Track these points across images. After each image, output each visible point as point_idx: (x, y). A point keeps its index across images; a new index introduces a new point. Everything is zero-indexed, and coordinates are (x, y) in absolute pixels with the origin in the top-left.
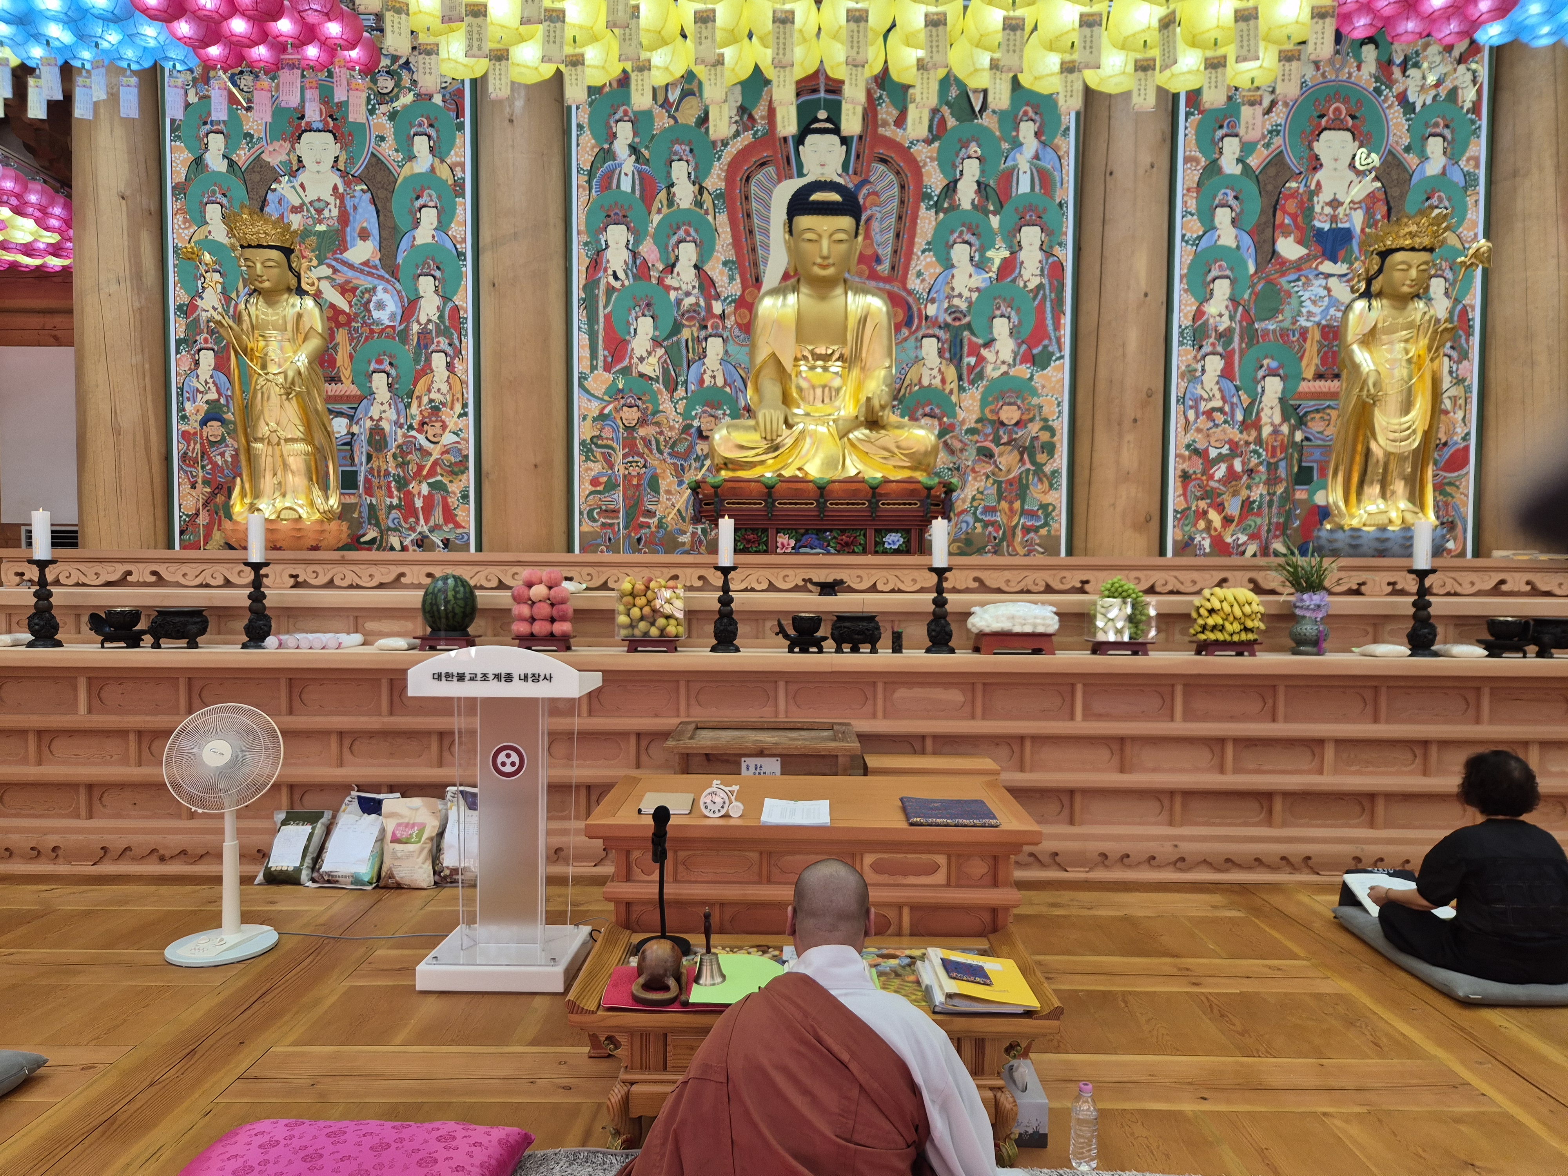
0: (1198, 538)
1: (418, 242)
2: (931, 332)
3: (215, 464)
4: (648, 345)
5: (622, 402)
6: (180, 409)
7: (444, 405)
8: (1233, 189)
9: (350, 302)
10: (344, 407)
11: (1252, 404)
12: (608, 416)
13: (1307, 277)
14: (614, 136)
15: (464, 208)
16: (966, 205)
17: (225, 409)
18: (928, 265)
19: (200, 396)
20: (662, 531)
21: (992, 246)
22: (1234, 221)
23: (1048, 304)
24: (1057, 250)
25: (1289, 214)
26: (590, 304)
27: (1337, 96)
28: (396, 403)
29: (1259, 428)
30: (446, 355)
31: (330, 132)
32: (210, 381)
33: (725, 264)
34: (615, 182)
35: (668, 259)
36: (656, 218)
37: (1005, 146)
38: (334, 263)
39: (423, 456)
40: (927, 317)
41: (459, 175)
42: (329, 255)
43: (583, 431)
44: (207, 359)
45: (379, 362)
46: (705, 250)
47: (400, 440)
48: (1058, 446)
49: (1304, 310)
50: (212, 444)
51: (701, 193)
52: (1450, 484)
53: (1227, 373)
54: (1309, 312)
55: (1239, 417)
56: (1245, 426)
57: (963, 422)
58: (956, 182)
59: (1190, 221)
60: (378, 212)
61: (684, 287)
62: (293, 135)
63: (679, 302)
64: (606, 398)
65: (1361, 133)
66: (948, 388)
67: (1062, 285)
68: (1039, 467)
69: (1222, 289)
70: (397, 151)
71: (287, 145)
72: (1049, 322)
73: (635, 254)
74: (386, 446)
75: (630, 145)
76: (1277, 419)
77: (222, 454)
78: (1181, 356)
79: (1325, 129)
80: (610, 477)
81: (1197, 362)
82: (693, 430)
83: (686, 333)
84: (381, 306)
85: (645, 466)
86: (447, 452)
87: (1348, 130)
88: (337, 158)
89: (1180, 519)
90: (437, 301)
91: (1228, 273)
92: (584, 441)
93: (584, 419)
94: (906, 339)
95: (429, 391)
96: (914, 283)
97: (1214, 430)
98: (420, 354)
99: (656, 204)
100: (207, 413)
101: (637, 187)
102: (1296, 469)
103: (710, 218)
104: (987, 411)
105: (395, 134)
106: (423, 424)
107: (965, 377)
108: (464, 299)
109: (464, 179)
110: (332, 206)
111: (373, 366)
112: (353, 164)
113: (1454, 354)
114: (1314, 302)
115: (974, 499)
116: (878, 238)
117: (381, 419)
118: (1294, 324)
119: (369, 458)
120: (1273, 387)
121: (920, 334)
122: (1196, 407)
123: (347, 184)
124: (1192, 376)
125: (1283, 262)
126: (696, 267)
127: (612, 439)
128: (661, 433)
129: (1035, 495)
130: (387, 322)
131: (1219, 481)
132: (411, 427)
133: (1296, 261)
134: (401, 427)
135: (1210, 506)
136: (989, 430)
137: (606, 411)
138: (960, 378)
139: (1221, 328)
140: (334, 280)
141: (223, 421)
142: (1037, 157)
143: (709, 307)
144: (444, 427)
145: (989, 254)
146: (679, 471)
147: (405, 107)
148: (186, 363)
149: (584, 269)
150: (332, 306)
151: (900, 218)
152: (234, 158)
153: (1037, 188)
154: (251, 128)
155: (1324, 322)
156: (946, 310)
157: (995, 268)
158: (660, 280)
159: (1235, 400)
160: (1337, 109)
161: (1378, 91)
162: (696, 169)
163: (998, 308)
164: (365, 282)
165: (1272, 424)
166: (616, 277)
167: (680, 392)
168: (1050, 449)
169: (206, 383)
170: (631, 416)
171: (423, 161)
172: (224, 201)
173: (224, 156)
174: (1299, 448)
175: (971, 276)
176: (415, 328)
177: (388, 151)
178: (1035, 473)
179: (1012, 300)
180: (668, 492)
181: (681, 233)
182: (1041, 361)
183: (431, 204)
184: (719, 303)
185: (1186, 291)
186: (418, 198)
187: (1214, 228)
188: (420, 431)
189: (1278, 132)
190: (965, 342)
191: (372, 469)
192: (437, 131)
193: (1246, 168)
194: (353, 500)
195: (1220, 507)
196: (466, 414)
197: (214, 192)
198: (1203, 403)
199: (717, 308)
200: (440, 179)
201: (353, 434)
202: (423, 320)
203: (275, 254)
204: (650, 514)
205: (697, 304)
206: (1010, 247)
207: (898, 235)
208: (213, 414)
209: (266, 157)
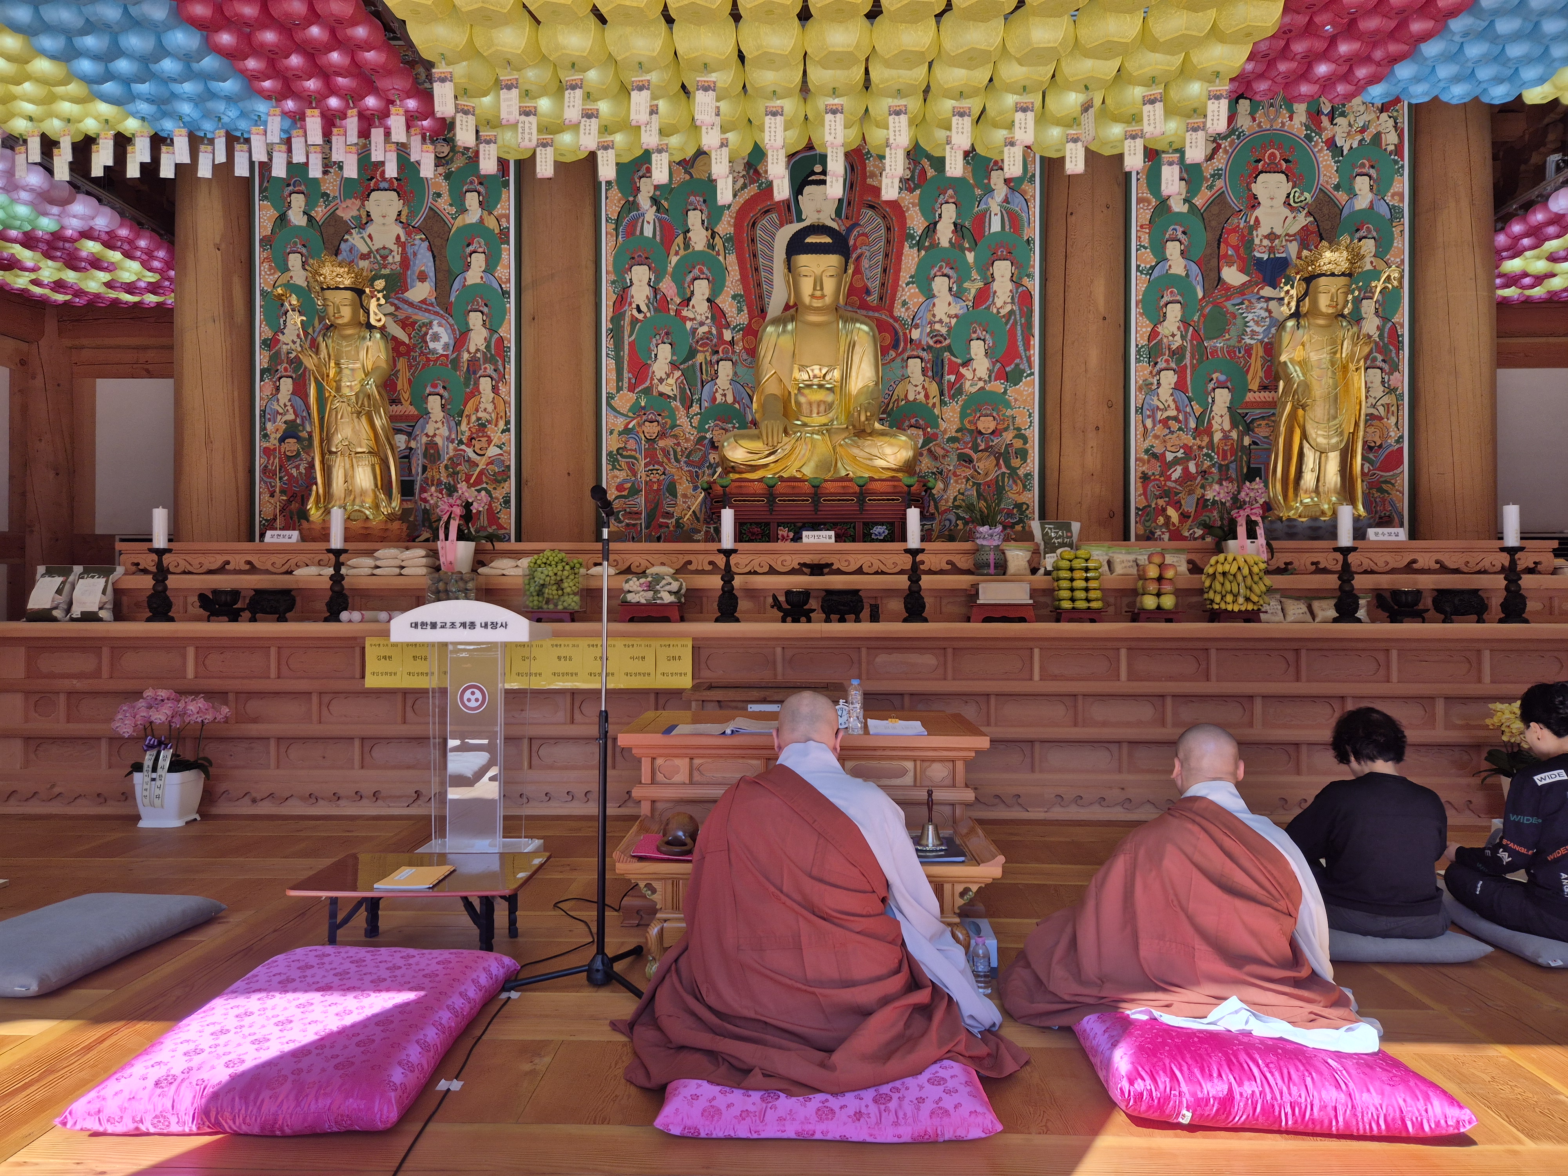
0: (1158, 533)
1: (468, 283)
2: (915, 353)
3: (291, 476)
4: (667, 368)
5: (645, 417)
6: (263, 428)
7: (489, 422)
8: (1181, 226)
9: (409, 335)
10: (403, 425)
11: (1203, 413)
12: (632, 429)
13: (1249, 301)
14: (638, 189)
15: (509, 253)
16: (944, 243)
17: (301, 428)
18: (912, 296)
19: (279, 417)
20: (679, 531)
21: (969, 278)
22: (1182, 253)
23: (1019, 328)
24: (1026, 281)
25: (1232, 247)
26: (616, 333)
27: (1272, 143)
28: (448, 422)
29: (1210, 435)
30: (492, 379)
31: (395, 190)
32: (289, 404)
33: (734, 297)
34: (639, 229)
35: (684, 293)
36: (674, 259)
37: (978, 192)
38: (396, 302)
39: (471, 467)
40: (911, 340)
41: (505, 225)
42: (392, 295)
43: (609, 443)
44: (287, 385)
45: (434, 386)
46: (717, 287)
47: (451, 453)
48: (1030, 451)
49: (1248, 330)
50: (289, 458)
51: (713, 237)
52: (1386, 482)
53: (1180, 386)
54: (1252, 331)
55: (1192, 424)
56: (1197, 433)
57: (945, 431)
58: (936, 224)
59: (1143, 254)
60: (434, 257)
61: (698, 317)
62: (363, 193)
63: (694, 330)
64: (631, 414)
65: (1294, 175)
66: (931, 402)
67: (1032, 311)
68: (1013, 471)
69: (1174, 312)
70: (451, 205)
71: (358, 202)
72: (1020, 344)
73: (655, 291)
74: (439, 459)
75: (651, 198)
76: (1227, 426)
77: (297, 467)
78: (1138, 372)
79: (1262, 172)
80: (633, 484)
81: (1153, 377)
82: (706, 441)
83: (700, 358)
84: (436, 337)
85: (664, 473)
86: (491, 463)
87: (1282, 172)
88: (400, 212)
89: (1141, 516)
90: (485, 333)
91: (1179, 298)
92: (611, 452)
93: (611, 433)
94: (893, 360)
95: (477, 410)
96: (899, 311)
97: (1170, 436)
98: (469, 379)
99: (674, 247)
100: (285, 431)
101: (658, 233)
102: (1245, 471)
103: (721, 258)
104: (966, 422)
105: (450, 191)
106: (471, 439)
107: (946, 392)
108: (509, 331)
109: (508, 228)
110: (395, 253)
111: (429, 389)
112: (414, 217)
113: (1386, 367)
114: (1257, 323)
115: (955, 499)
116: (868, 273)
117: (435, 435)
118: (1240, 342)
119: (425, 469)
120: (1222, 397)
121: (905, 356)
122: (1153, 416)
123: (409, 234)
124: (1149, 388)
125: (1228, 288)
126: (708, 300)
127: (635, 450)
128: (678, 444)
129: (1010, 495)
130: (441, 352)
131: (1175, 481)
132: (461, 442)
133: (1239, 287)
134: (452, 441)
135: (1168, 504)
136: (968, 438)
137: (630, 426)
138: (942, 394)
139: (1174, 347)
140: (396, 316)
141: (299, 439)
142: (1006, 200)
143: (720, 335)
144: (489, 441)
145: (966, 285)
146: (694, 478)
147: (459, 168)
148: (269, 389)
149: (611, 304)
150: (394, 338)
151: (887, 255)
152: (313, 214)
153: (1007, 227)
154: (328, 188)
155: (1266, 340)
156: (928, 334)
157: (971, 298)
158: (678, 313)
159: (1188, 409)
160: (1273, 154)
161: (1309, 138)
162: (709, 216)
163: (975, 332)
164: (422, 317)
165: (1223, 430)
166: (639, 311)
167: (695, 408)
168: (1023, 454)
169: (285, 405)
170: (652, 430)
171: (474, 213)
172: (304, 250)
173: (305, 213)
174: (1248, 451)
175: (950, 304)
176: (466, 356)
177: (444, 205)
178: (1010, 476)
179: (987, 324)
180: (685, 496)
181: (696, 272)
182: (1013, 377)
183: (481, 250)
184: (729, 331)
185: (1141, 314)
186: (468, 245)
187: (1166, 259)
188: (468, 446)
189: (1220, 176)
190: (946, 362)
191: (427, 478)
192: (486, 188)
193: (1192, 207)
194: (409, 505)
195: (1177, 505)
196: (508, 430)
197: (295, 244)
198: (1160, 413)
199: (727, 335)
200: (488, 228)
201: (411, 449)
202: (473, 350)
203: (348, 294)
204: (669, 515)
205: (710, 332)
206: (984, 278)
207: (885, 270)
208: (291, 432)
209: (339, 213)
